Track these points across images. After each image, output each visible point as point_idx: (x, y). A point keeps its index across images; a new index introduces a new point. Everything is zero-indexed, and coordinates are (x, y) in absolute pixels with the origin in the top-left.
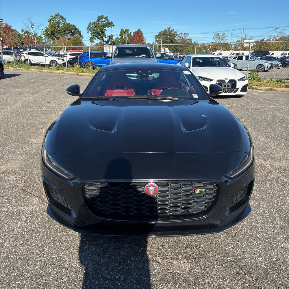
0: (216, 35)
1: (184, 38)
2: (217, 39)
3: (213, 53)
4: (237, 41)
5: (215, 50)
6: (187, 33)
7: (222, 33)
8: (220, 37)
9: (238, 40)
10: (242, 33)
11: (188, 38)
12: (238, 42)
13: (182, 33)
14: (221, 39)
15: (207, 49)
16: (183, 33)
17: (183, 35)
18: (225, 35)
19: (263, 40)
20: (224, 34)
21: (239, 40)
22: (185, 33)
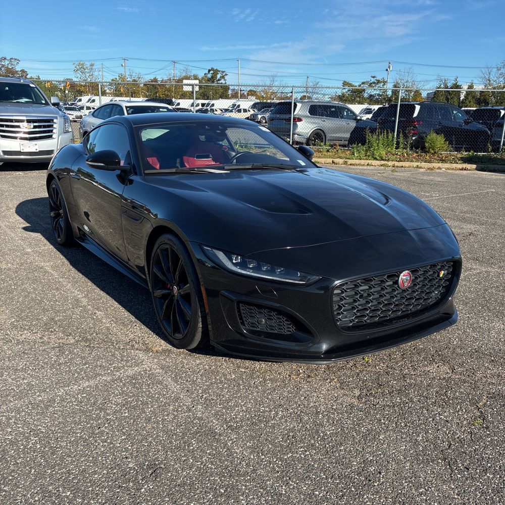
0: (77, 67)
1: (10, 67)
2: (81, 74)
3: (79, 98)
4: (113, 80)
5: (81, 93)
6: (15, 59)
7: (88, 64)
8: (86, 70)
9: (113, 78)
10: (122, 65)
11: (18, 68)
12: (114, 82)
13: (5, 59)
14: (88, 75)
15: (65, 92)
16: (8, 58)
17: (7, 62)
18: (94, 67)
19: (155, 80)
20: (92, 65)
21: (116, 79)
22: (11, 59)
